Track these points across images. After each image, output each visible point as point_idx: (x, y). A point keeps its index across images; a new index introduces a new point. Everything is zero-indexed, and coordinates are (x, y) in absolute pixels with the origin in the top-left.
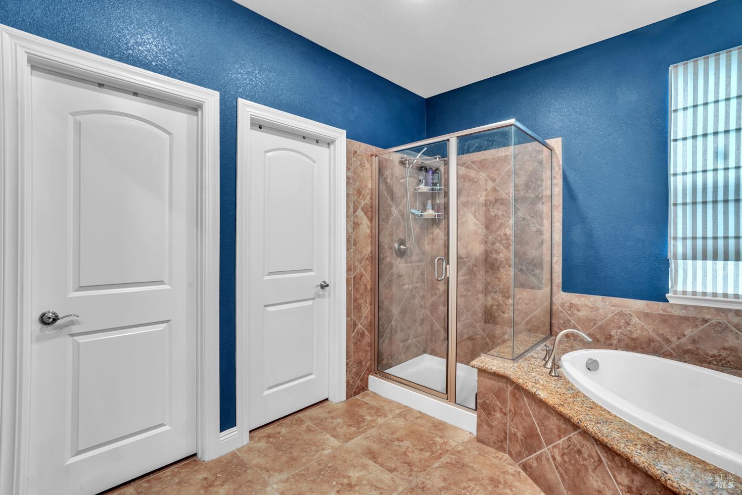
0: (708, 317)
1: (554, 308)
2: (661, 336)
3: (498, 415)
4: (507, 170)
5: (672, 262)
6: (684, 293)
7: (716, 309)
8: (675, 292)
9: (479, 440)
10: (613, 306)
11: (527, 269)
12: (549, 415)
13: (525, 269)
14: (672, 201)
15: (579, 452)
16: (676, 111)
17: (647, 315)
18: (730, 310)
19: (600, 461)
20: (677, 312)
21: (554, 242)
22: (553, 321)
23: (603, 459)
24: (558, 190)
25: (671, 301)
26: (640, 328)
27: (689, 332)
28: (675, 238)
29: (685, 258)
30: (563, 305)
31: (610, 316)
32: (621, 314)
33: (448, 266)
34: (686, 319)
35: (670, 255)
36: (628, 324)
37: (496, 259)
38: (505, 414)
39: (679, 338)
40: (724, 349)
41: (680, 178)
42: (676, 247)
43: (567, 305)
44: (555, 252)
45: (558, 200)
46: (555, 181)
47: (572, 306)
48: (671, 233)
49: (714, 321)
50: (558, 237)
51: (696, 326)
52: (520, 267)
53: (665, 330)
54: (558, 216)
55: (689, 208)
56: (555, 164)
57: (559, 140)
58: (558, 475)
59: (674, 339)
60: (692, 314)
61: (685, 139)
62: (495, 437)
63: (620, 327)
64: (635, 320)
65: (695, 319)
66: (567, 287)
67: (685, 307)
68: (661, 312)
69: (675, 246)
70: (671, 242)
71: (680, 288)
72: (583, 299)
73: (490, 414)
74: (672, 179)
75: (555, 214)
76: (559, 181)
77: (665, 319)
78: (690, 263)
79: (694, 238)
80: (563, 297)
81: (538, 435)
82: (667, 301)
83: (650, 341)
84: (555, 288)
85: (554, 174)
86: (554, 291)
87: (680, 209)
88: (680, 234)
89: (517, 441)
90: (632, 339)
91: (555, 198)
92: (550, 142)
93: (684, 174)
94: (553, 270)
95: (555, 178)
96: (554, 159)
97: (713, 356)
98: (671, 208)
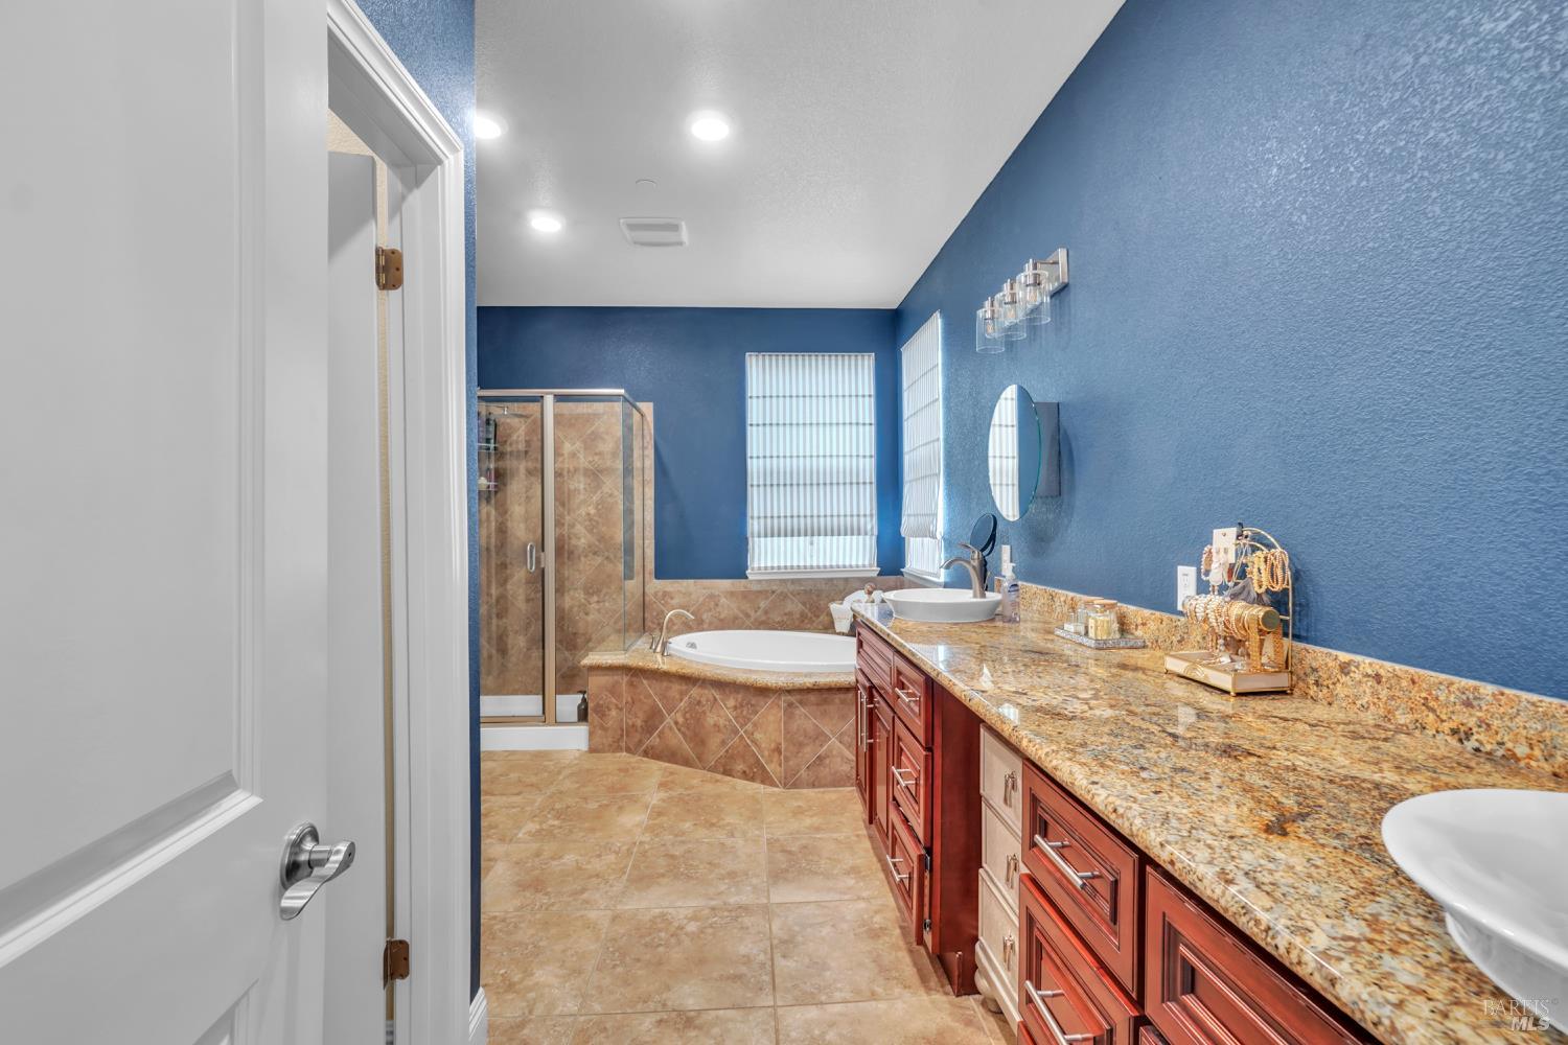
0: (774, 588)
1: (647, 599)
2: (742, 611)
3: (614, 713)
4: (589, 432)
5: (750, 539)
6: (759, 568)
7: (780, 580)
8: (753, 569)
9: (592, 750)
10: (704, 589)
11: (615, 557)
12: (671, 684)
13: (612, 556)
14: (749, 483)
15: (699, 703)
16: (751, 397)
17: (732, 594)
18: (788, 580)
19: (715, 699)
20: (755, 588)
21: (646, 522)
22: (646, 615)
23: (717, 697)
24: (650, 462)
25: (750, 577)
26: (728, 607)
27: (763, 604)
28: (752, 518)
29: (759, 536)
30: (656, 594)
31: (701, 599)
32: (711, 596)
33: (542, 554)
34: (760, 592)
35: (749, 535)
36: (717, 605)
37: (576, 546)
38: (621, 709)
39: (756, 612)
40: (786, 614)
41: (755, 460)
42: (754, 526)
43: (660, 594)
44: (646, 533)
45: (650, 475)
46: (646, 452)
47: (665, 594)
48: (749, 514)
49: (778, 592)
50: (650, 517)
51: (767, 598)
52: (606, 554)
53: (746, 606)
54: (650, 492)
55: (762, 488)
56: (646, 432)
57: (651, 405)
58: (680, 735)
59: (752, 614)
60: (765, 587)
61: (758, 425)
62: (610, 739)
63: (710, 610)
64: (723, 600)
65: (767, 591)
66: (659, 575)
67: (760, 581)
68: (742, 589)
69: (752, 525)
70: (749, 521)
71: (756, 565)
72: (676, 585)
73: (604, 715)
74: (749, 460)
75: (646, 490)
76: (650, 452)
77: (746, 595)
78: (762, 539)
79: (765, 517)
80: (656, 586)
81: (660, 710)
82: (747, 578)
83: (736, 618)
84: (647, 575)
85: (645, 445)
86: (646, 580)
87: (755, 488)
88: (756, 515)
89: (636, 731)
90: (721, 620)
91: (647, 472)
92: (640, 405)
93: (758, 457)
94: (646, 556)
95: (647, 448)
96: (645, 427)
97: (779, 622)
98: (749, 488)
